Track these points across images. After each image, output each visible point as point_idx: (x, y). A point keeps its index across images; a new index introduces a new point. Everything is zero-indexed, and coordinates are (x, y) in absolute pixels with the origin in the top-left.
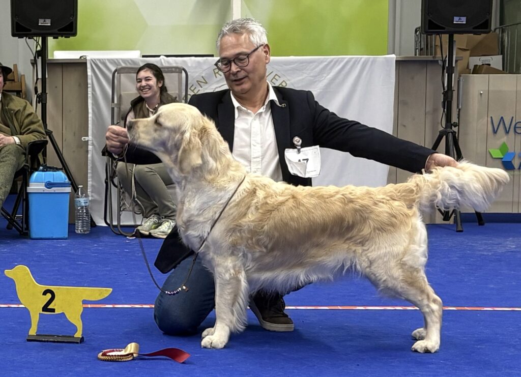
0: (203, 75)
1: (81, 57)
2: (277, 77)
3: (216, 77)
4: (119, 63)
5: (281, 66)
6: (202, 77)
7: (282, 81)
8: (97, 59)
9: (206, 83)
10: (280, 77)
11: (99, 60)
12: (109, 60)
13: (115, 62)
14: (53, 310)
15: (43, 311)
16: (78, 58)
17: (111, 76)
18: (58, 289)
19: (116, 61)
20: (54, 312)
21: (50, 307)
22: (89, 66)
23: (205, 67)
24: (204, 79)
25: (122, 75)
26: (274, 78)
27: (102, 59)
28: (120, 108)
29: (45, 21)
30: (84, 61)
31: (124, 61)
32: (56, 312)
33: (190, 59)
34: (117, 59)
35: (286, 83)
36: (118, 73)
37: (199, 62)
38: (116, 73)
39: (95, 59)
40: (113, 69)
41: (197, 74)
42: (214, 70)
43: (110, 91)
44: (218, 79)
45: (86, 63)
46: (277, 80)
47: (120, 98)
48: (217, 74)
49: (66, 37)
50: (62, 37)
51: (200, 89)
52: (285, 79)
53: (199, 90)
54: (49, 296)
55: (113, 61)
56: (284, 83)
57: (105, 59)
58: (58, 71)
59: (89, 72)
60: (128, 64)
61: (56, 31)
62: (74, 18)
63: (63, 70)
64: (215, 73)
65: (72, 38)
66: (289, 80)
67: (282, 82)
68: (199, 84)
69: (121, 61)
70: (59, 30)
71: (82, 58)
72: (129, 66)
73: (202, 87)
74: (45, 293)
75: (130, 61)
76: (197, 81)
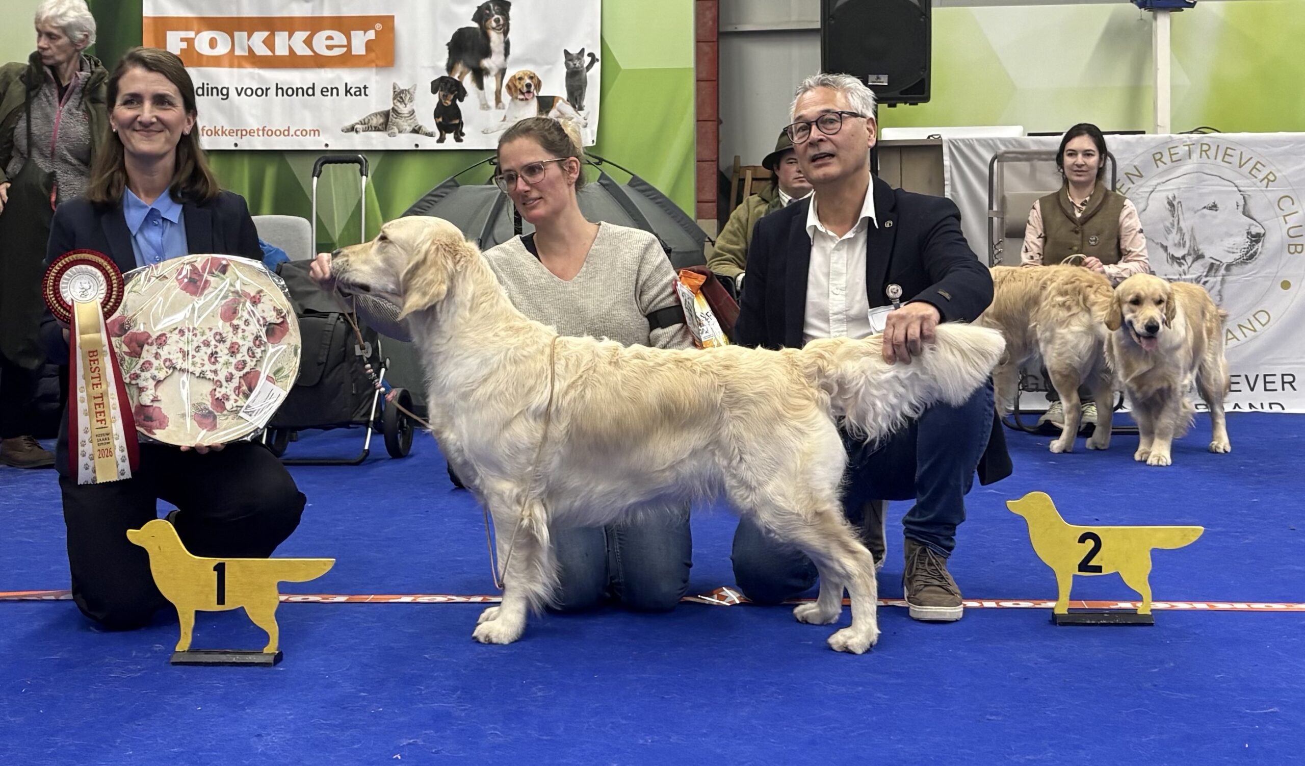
0: (1136, 164)
1: (929, 137)
2: (1259, 166)
3: (1158, 167)
4: (995, 144)
5: (1267, 148)
6: (1135, 167)
7: (1269, 172)
8: (960, 140)
9: (1141, 176)
10: (1264, 166)
11: (963, 141)
12: (978, 140)
13: (989, 144)
14: (1098, 569)
15: (1080, 570)
16: (925, 137)
17: (986, 171)
18: (1107, 531)
19: (991, 142)
20: (1101, 571)
21: (1092, 563)
22: (945, 150)
23: (1140, 151)
24: (1138, 170)
25: (1005, 164)
26: (1254, 167)
27: (968, 140)
28: (1003, 218)
29: (878, 78)
30: (940, 143)
31: (1004, 141)
32: (1104, 572)
33: (1115, 138)
34: (992, 140)
35: (1274, 175)
36: (998, 161)
37: (1128, 143)
38: (996, 162)
39: (956, 140)
40: (989, 157)
41: (1127, 162)
42: (1154, 155)
43: (985, 197)
44: (1160, 170)
45: (941, 147)
46: (1259, 171)
47: (1003, 201)
48: (1159, 162)
49: (911, 104)
50: (906, 103)
51: (1132, 185)
52: (1273, 169)
53: (1129, 188)
54: (1090, 543)
55: (985, 143)
56: (1271, 175)
57: (972, 140)
58: (895, 158)
59: (947, 161)
60: (1010, 146)
61: (896, 94)
62: (927, 72)
63: (903, 157)
64: (1156, 161)
65: (921, 105)
66: (1279, 171)
67: (1268, 174)
68: (1128, 177)
69: (999, 143)
70: (901, 93)
71: (931, 138)
72: (1012, 149)
73: (1133, 183)
74: (1082, 539)
75: (1014, 143)
76: (1126, 174)
